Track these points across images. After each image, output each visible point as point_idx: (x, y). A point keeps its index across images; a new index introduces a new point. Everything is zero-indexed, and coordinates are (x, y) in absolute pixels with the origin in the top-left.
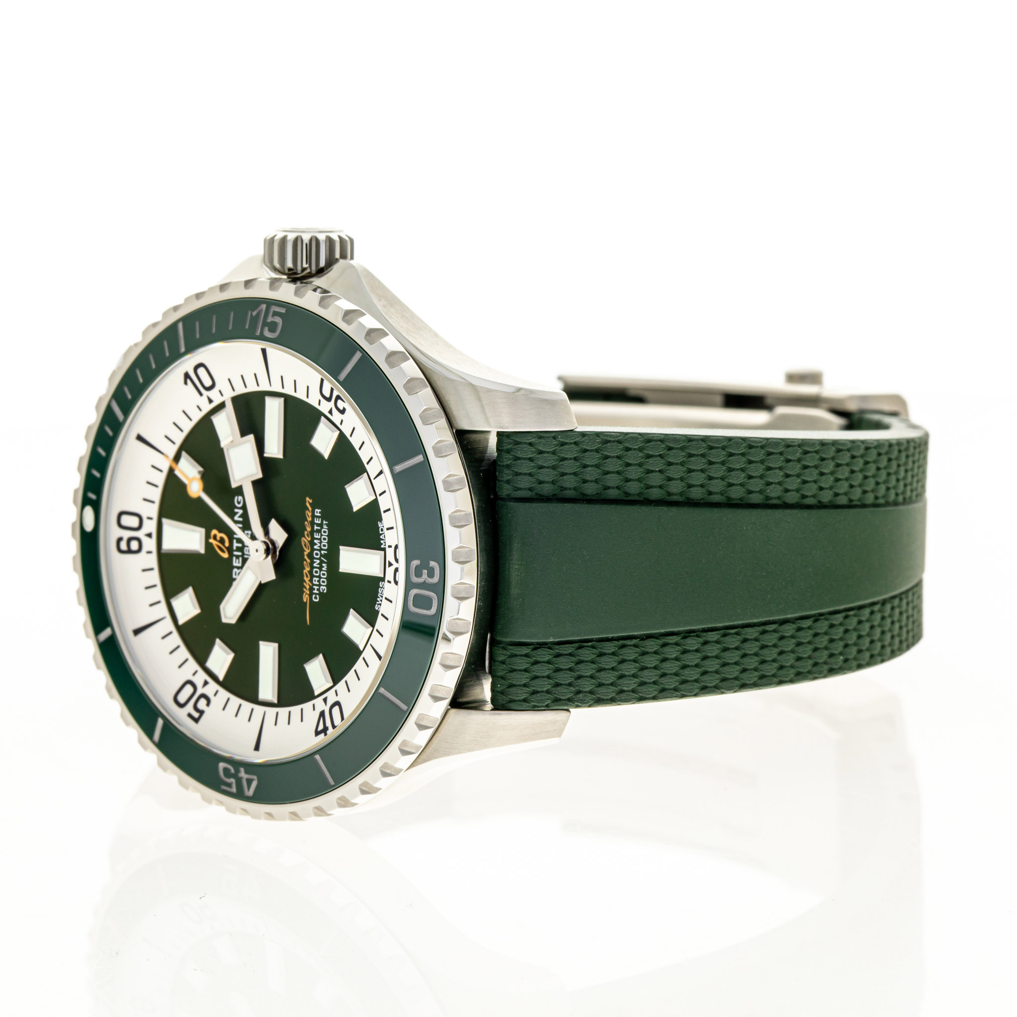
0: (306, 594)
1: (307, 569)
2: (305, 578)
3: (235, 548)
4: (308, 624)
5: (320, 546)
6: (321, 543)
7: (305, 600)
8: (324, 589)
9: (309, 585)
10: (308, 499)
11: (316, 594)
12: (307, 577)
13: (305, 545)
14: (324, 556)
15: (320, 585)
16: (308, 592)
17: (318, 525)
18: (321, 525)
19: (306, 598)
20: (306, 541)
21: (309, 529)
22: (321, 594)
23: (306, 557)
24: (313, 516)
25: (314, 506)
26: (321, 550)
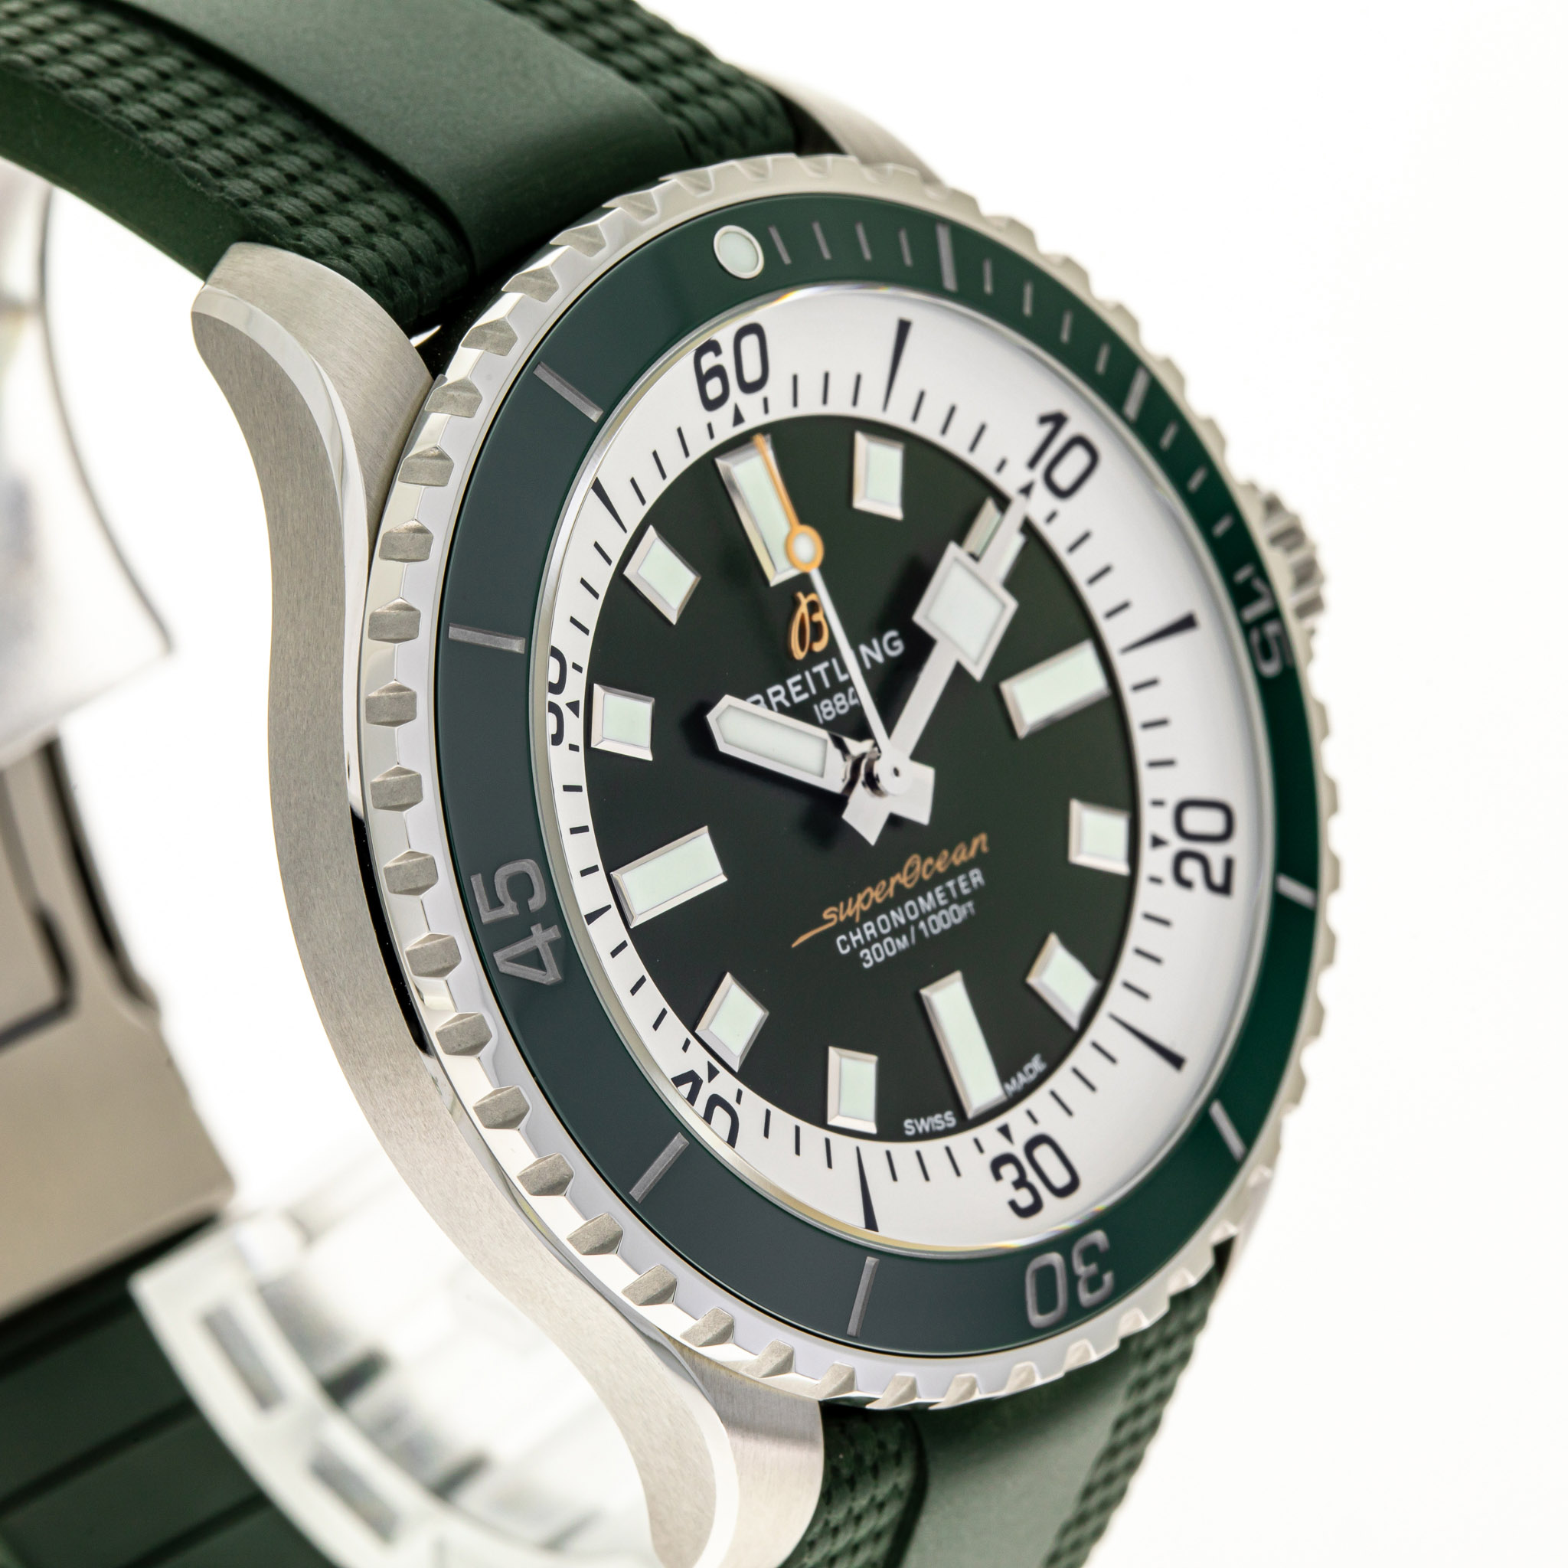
0: (838, 914)
1: (875, 895)
2: (860, 897)
3: (815, 670)
4: (794, 945)
5: (928, 914)
6: (935, 911)
7: (826, 916)
8: (870, 958)
9: (854, 915)
10: (983, 837)
11: (849, 941)
12: (865, 901)
13: (911, 870)
14: (919, 933)
15: (868, 945)
16: (842, 918)
17: (957, 886)
18: (961, 900)
19: (831, 915)
20: (918, 869)
21: (940, 866)
22: (855, 952)
23: (893, 881)
24: (965, 868)
25: (978, 861)
26: (924, 916)
